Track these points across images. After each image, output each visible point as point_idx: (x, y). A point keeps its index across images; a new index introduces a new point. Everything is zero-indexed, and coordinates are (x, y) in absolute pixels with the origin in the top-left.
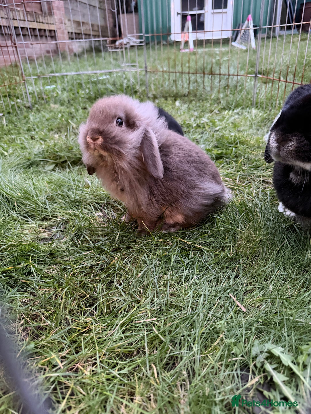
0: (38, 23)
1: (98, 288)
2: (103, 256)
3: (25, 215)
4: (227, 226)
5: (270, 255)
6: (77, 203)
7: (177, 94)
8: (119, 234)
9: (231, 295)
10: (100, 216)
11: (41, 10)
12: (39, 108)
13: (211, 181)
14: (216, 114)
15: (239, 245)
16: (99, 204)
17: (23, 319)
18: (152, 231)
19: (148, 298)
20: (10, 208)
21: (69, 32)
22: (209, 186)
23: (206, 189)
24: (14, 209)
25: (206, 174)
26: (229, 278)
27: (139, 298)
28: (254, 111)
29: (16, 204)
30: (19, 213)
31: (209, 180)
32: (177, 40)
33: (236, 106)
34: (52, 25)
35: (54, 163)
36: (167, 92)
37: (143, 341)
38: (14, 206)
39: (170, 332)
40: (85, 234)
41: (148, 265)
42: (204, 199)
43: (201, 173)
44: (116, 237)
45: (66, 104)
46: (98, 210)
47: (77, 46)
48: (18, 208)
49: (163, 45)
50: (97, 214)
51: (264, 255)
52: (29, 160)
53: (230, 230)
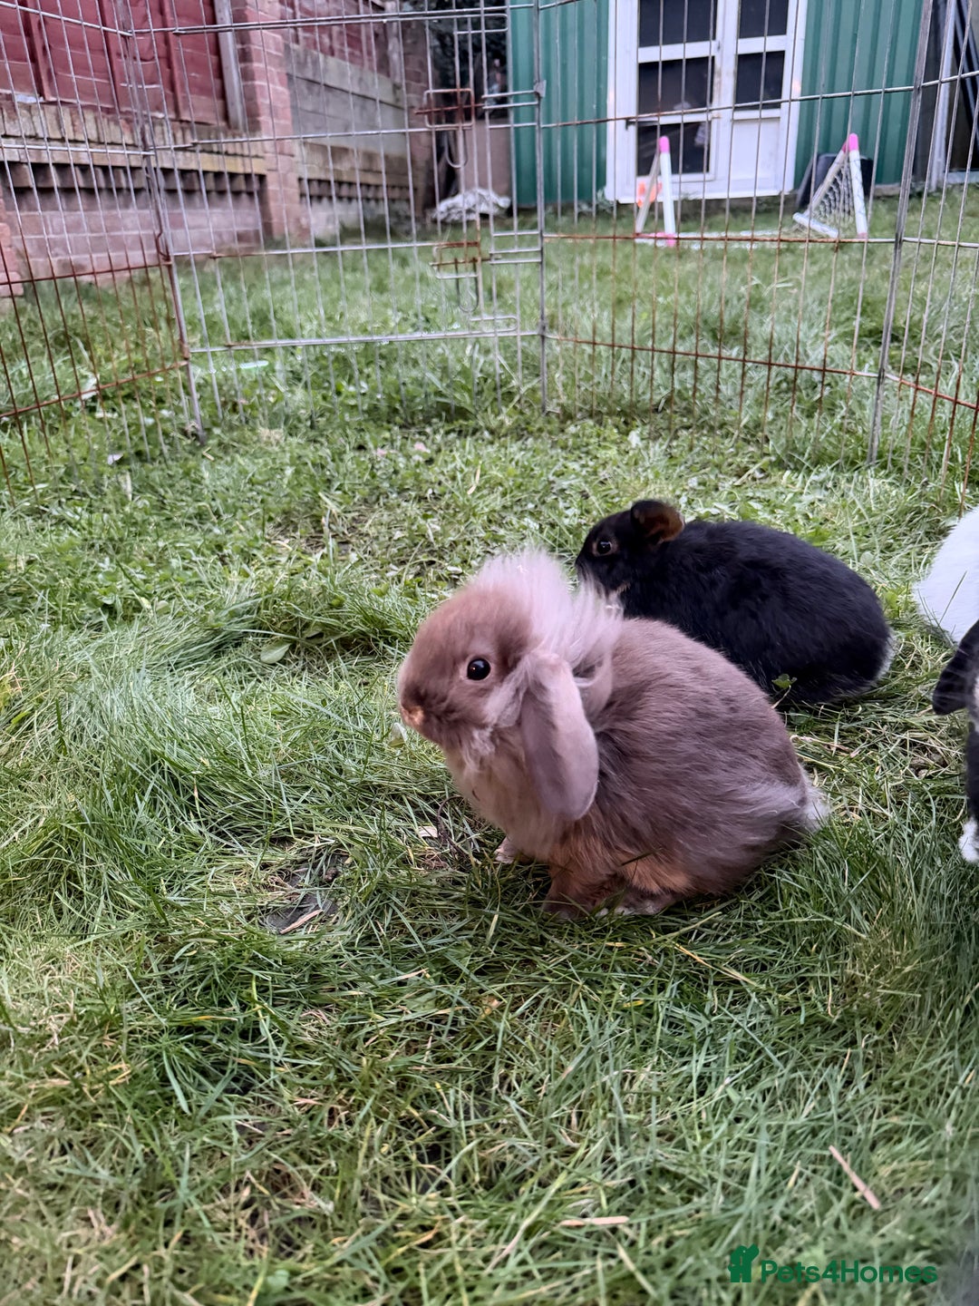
0: (215, 156)
1: (452, 1099)
2: (455, 991)
3: (222, 828)
4: (813, 915)
5: (943, 1019)
6: (367, 795)
7: (633, 405)
8: (496, 917)
9: (834, 1151)
10: (431, 838)
11: (226, 117)
12: (226, 439)
13: (768, 779)
14: (754, 479)
15: (853, 981)
16: (427, 798)
17: (247, 1183)
18: (589, 905)
19: (595, 1142)
20: (181, 807)
21: (300, 180)
22: (766, 795)
23: (757, 803)
24: (189, 809)
25: (755, 757)
26: (824, 1089)
27: (568, 1142)
28: (875, 483)
29: (196, 794)
30: (206, 823)
31: (765, 775)
32: (622, 201)
33: (818, 461)
34: (255, 161)
35: (286, 640)
36: (602, 401)
37: (591, 1288)
38: (192, 799)
39: (668, 1264)
40: (399, 907)
41: (591, 1037)
42: (752, 830)
43: (740, 755)
44: (488, 927)
45: (303, 428)
46: (424, 818)
47: (323, 219)
48: (201, 805)
49: (581, 214)
50: (422, 833)
51: (925, 1016)
52: (216, 632)
53: (822, 927)
